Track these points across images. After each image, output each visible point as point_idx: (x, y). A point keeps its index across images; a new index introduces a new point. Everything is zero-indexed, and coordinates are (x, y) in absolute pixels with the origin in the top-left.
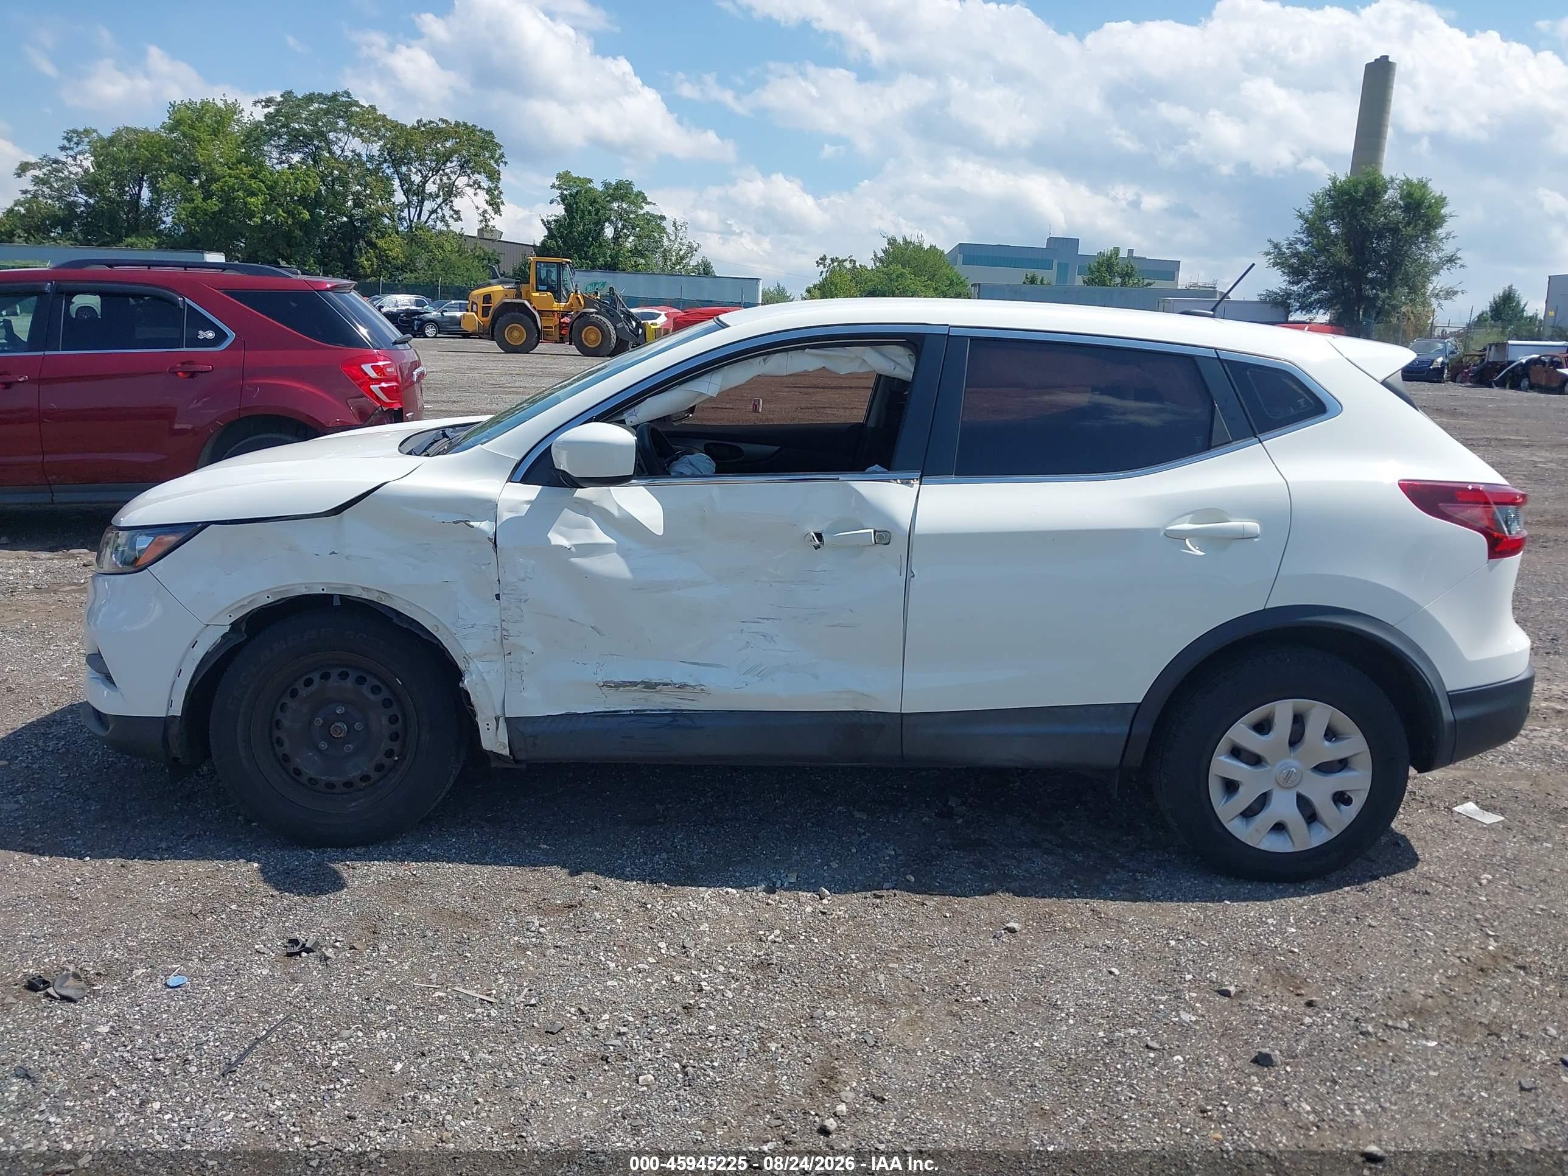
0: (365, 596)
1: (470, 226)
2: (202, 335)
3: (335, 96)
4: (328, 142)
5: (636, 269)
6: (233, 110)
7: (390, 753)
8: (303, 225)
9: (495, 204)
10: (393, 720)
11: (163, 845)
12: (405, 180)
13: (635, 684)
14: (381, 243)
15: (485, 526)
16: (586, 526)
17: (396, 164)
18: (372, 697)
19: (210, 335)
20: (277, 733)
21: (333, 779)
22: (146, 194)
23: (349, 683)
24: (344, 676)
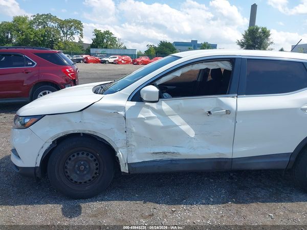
0: (89, 133)
1: (77, 40)
2: (29, 64)
3: (48, 14)
4: (47, 24)
5: (111, 48)
6: (26, 18)
7: (96, 173)
8: (42, 41)
9: (82, 36)
10: (97, 164)
11: (36, 201)
12: (63, 31)
13: (161, 153)
14: (58, 44)
15: (122, 113)
16: (148, 112)
17: (61, 28)
18: (91, 159)
19: (31, 64)
20: (66, 170)
21: (81, 181)
22: (9, 35)
23: (85, 155)
24: (83, 154)
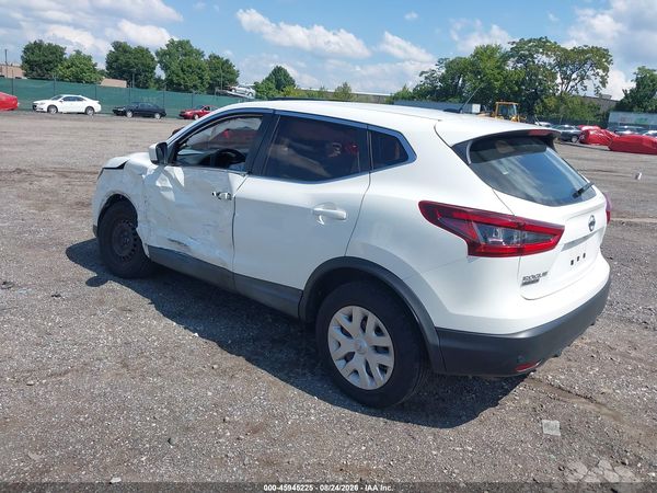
3: (540, 39)
4: (533, 57)
7: (133, 250)
9: (604, 83)
12: (563, 73)
14: (546, 100)
15: (144, 176)
16: (166, 180)
18: (131, 231)
22: (461, 82)
23: (128, 225)
